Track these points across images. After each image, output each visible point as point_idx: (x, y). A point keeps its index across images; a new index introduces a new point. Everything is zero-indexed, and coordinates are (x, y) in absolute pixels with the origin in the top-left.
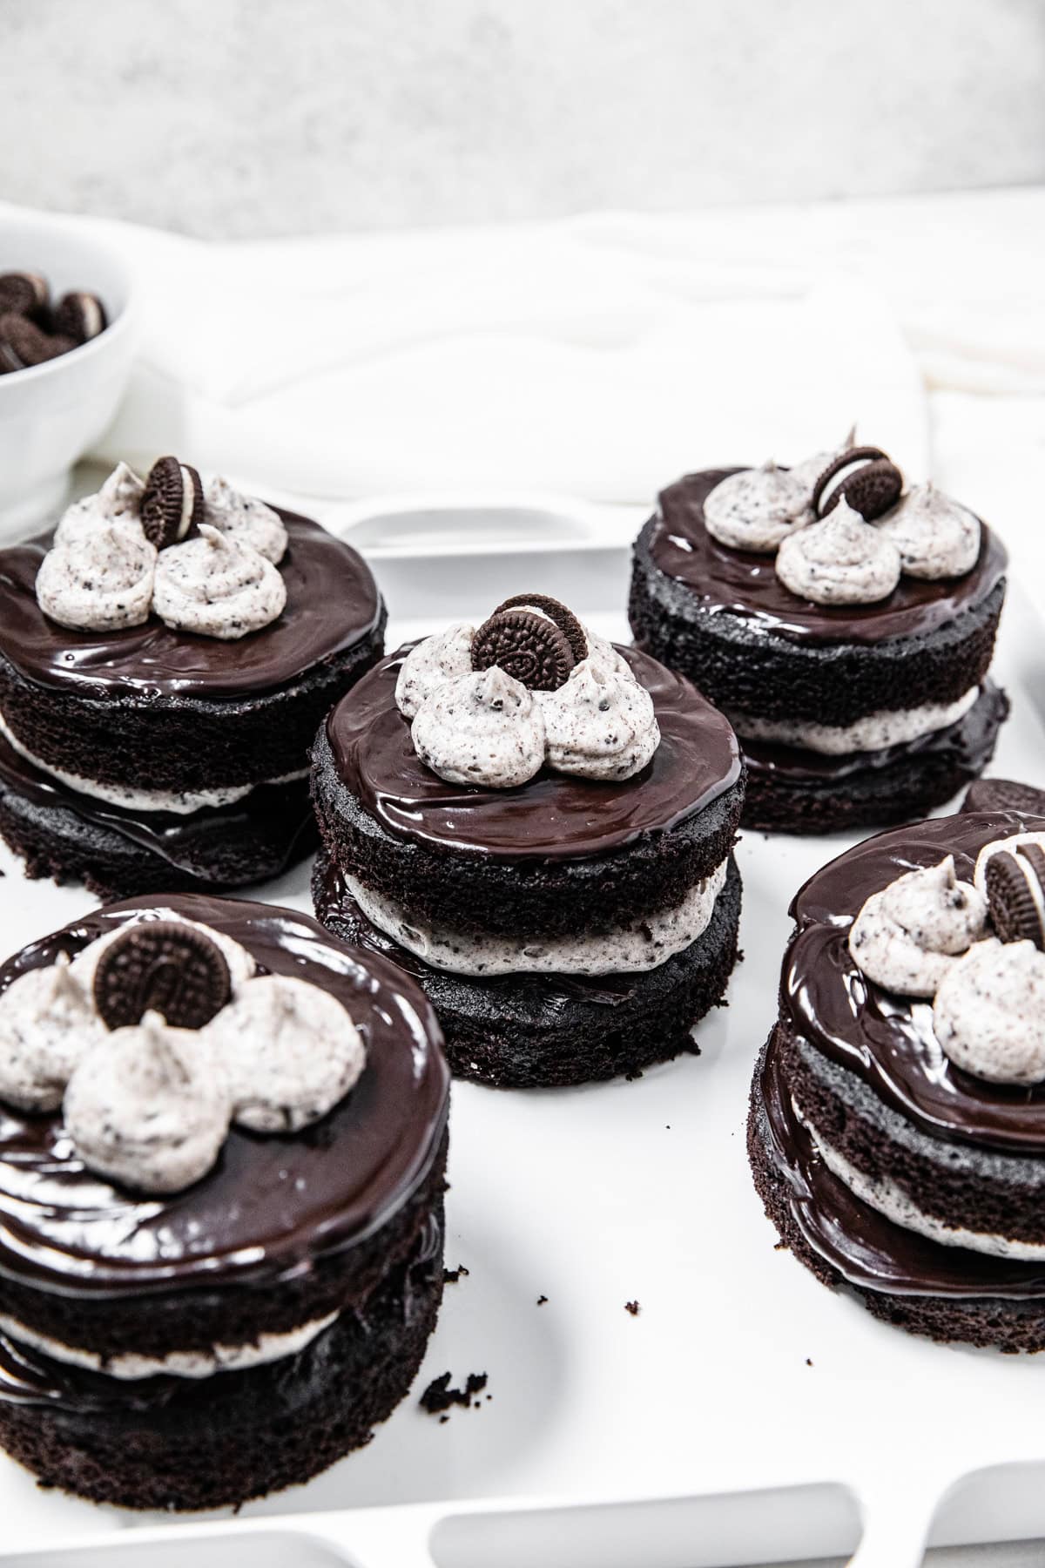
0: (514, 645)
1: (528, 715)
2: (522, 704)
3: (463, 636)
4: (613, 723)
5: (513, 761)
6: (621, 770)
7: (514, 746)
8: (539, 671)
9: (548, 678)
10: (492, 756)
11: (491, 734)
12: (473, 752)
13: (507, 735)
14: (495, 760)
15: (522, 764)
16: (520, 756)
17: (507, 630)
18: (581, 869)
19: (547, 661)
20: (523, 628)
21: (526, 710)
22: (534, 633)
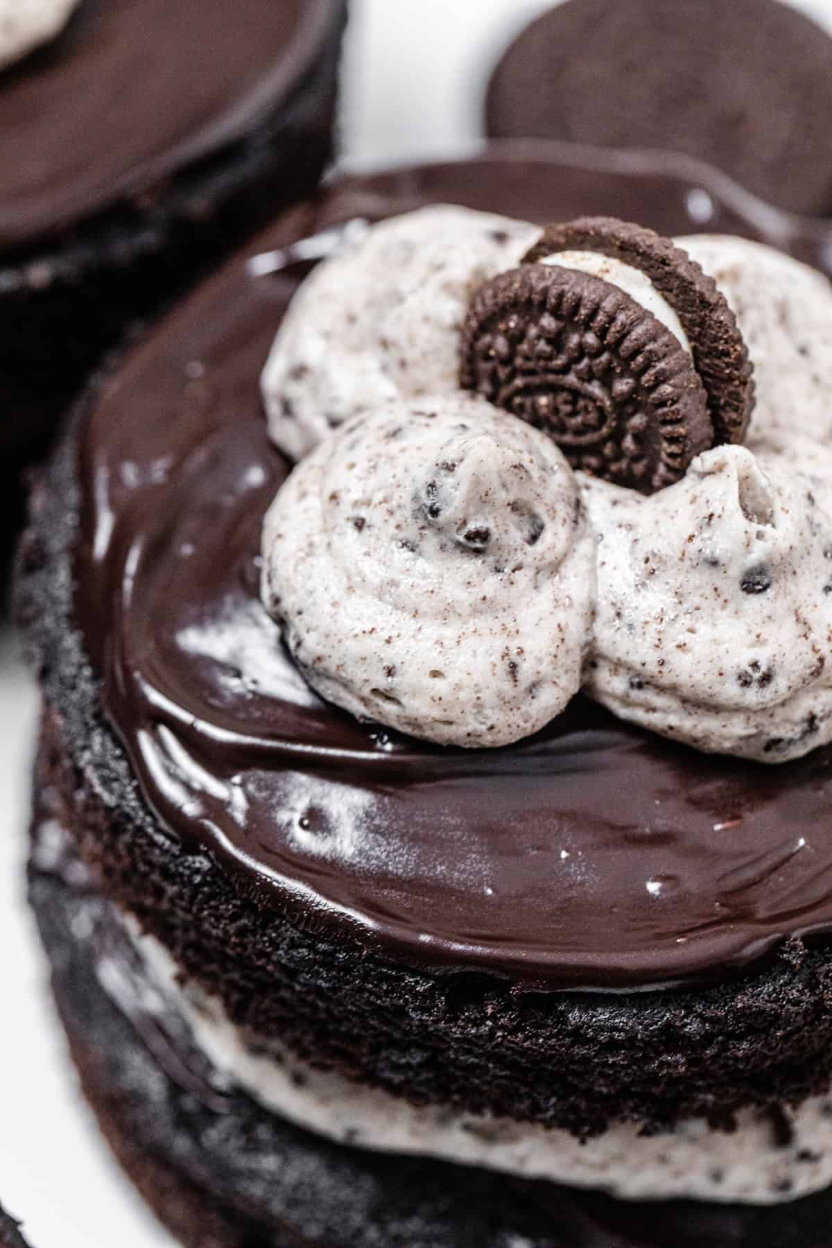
0: (560, 361)
1: (555, 568)
2: (547, 538)
3: (447, 287)
4: (767, 631)
5: (486, 696)
6: (773, 744)
7: (496, 658)
8: (617, 436)
9: (636, 459)
10: (436, 674)
11: (446, 613)
12: (392, 655)
13: (483, 623)
14: (441, 686)
15: (508, 704)
16: (507, 687)
17: (548, 321)
18: (603, 1015)
19: (638, 421)
20: (586, 326)
21: (550, 557)
22: (614, 347)
